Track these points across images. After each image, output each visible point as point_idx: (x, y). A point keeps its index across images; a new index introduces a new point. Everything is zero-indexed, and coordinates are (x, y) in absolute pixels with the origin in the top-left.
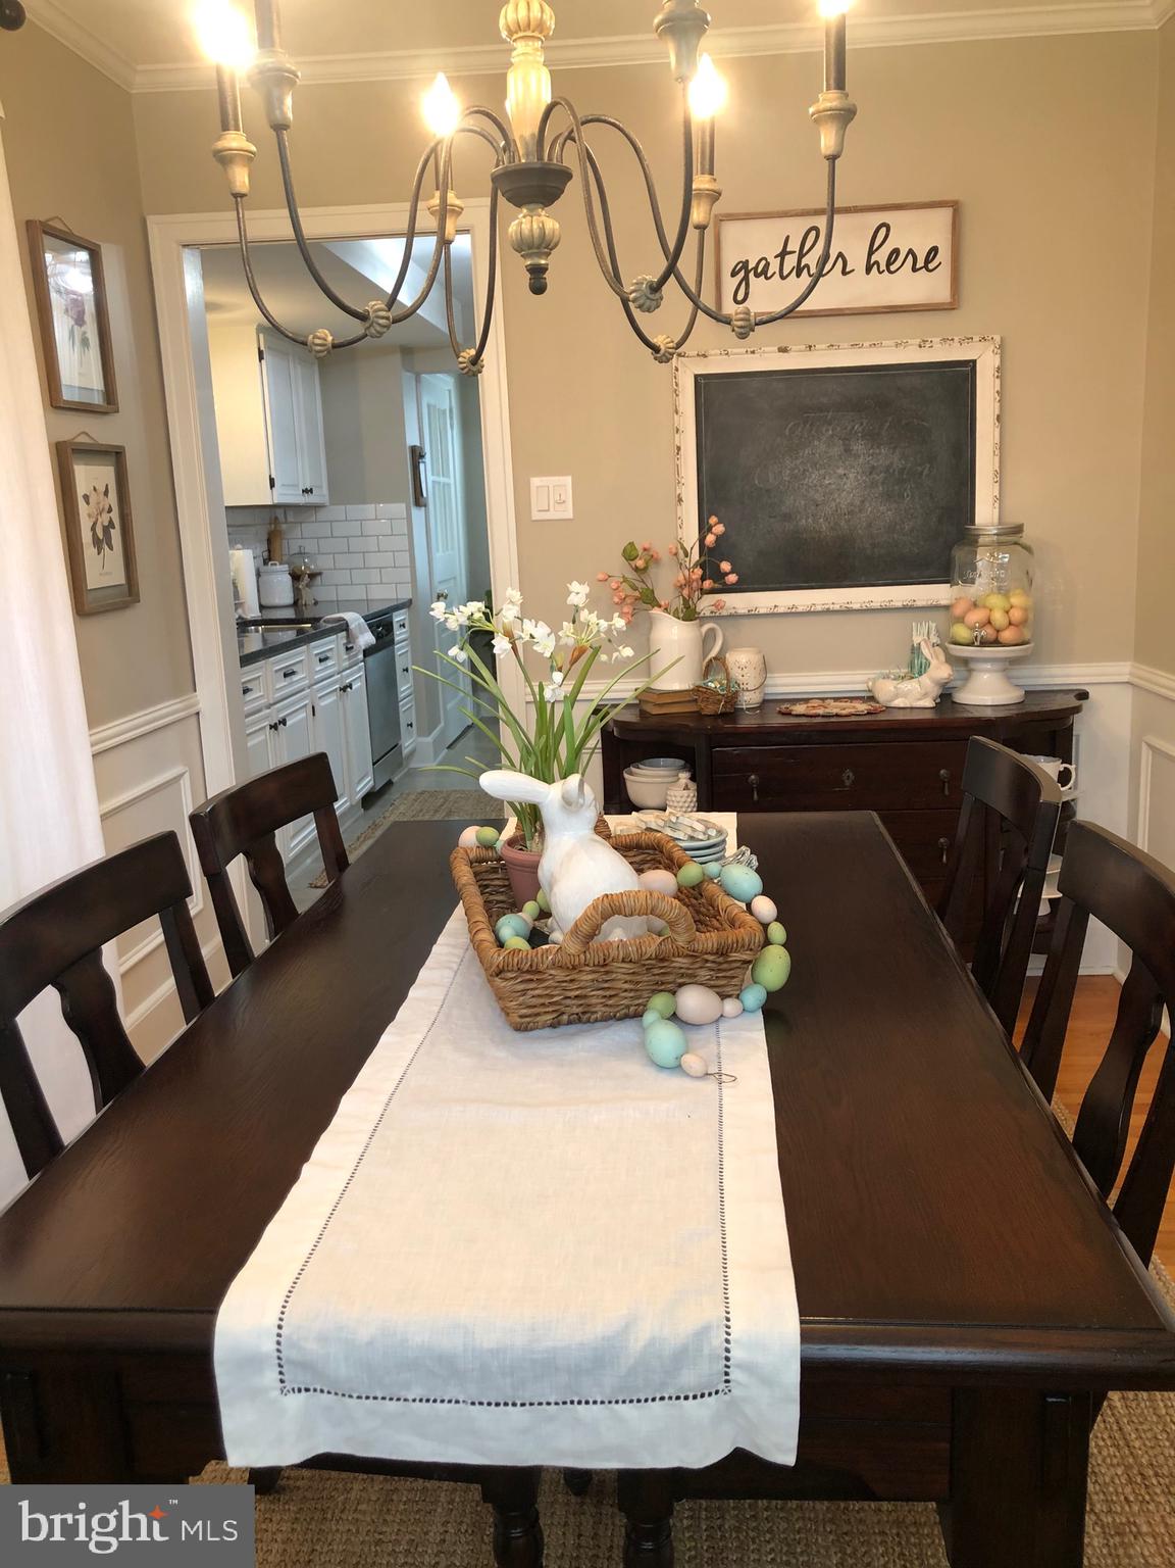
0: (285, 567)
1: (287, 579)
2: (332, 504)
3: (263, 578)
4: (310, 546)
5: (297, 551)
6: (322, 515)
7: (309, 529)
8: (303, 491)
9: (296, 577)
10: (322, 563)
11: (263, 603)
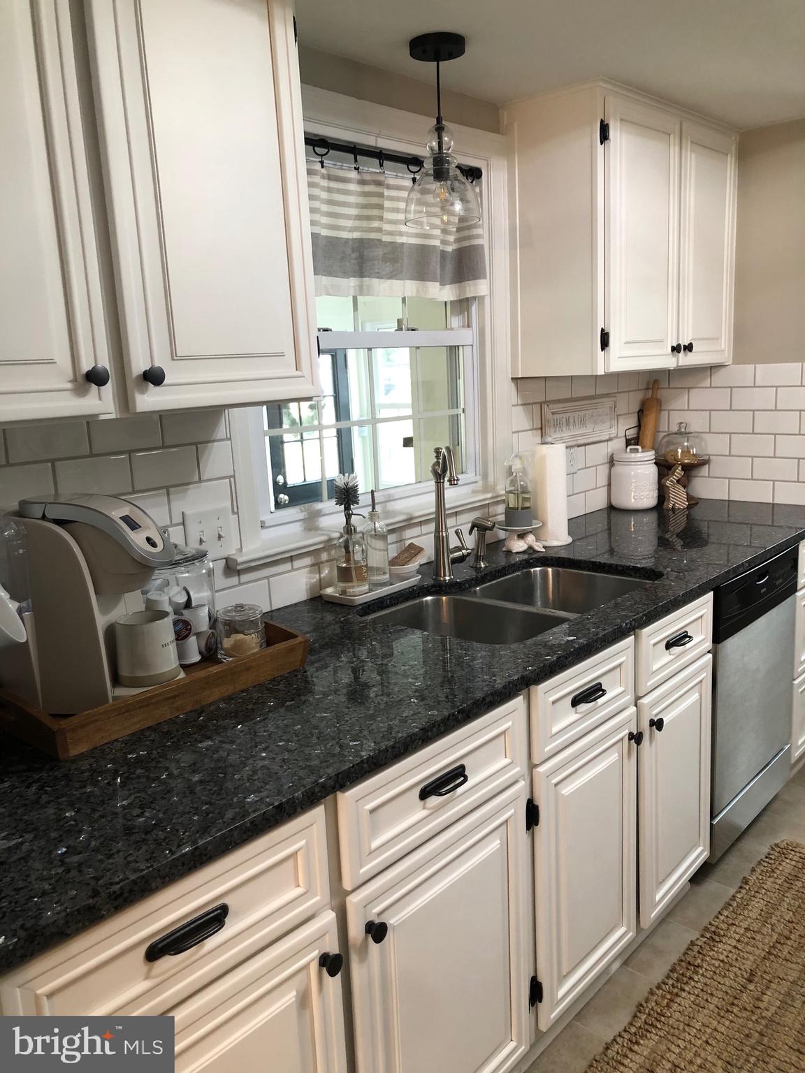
0: (651, 455)
1: (651, 471)
2: (734, 363)
3: (618, 469)
4: (696, 422)
5: (674, 429)
6: (719, 378)
7: (700, 397)
8: (673, 349)
9: (664, 467)
10: (713, 446)
11: (614, 503)
